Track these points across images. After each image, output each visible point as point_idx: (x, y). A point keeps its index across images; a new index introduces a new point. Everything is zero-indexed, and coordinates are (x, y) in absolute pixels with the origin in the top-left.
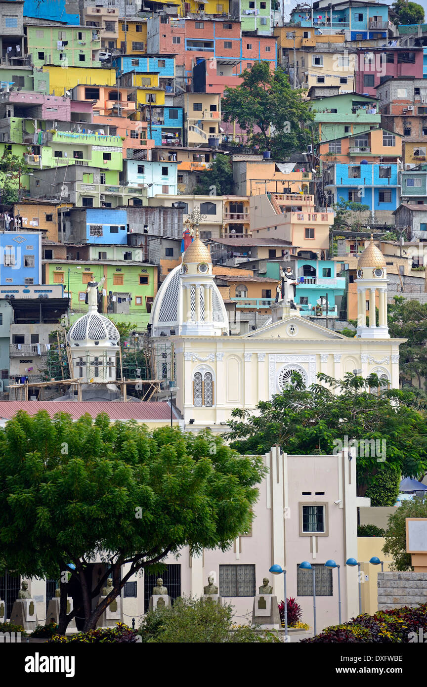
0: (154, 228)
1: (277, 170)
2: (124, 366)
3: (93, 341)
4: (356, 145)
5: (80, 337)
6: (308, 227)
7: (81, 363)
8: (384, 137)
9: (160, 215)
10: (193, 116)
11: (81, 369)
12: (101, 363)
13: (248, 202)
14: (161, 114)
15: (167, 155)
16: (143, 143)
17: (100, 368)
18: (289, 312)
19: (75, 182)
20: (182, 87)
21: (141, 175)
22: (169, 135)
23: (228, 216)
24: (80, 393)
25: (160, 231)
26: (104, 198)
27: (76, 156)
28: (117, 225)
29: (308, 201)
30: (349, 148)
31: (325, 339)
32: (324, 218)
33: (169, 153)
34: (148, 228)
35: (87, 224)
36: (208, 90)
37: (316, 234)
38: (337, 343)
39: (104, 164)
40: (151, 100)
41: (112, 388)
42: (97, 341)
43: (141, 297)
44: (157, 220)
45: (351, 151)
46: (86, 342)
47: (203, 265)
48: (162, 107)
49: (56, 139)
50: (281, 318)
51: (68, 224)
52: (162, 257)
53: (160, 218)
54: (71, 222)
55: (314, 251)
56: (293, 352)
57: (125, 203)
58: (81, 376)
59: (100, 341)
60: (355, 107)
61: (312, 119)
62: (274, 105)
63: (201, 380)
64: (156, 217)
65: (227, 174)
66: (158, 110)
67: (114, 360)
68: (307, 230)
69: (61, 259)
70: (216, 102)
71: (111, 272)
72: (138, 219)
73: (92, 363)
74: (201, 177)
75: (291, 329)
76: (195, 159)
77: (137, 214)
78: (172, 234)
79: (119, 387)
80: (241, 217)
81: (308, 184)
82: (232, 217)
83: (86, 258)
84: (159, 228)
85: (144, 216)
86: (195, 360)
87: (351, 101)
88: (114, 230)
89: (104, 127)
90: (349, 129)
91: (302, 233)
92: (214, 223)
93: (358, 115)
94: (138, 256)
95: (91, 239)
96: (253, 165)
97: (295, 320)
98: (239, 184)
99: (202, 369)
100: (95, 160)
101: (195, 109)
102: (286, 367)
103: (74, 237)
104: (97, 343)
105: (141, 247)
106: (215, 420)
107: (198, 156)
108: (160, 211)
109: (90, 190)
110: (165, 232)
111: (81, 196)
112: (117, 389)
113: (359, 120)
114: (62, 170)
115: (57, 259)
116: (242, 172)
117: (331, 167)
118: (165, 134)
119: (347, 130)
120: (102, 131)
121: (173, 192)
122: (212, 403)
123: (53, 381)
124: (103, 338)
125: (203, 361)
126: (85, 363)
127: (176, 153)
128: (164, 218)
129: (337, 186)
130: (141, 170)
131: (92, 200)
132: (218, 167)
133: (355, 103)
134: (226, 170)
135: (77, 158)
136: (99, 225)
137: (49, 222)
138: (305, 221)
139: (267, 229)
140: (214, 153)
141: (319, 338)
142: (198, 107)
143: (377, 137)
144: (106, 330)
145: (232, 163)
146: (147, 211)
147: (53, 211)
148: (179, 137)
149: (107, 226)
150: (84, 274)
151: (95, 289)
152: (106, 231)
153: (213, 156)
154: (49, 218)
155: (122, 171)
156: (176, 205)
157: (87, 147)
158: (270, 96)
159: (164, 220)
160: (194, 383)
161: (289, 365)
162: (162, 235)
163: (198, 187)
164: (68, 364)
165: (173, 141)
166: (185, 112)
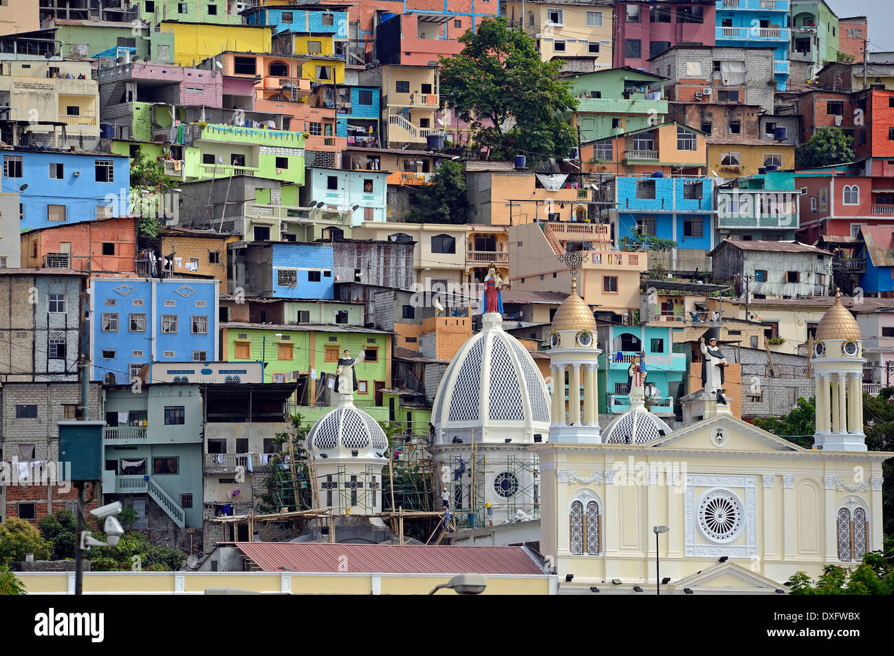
0: (371, 273)
1: (539, 185)
2: (395, 489)
3: (350, 450)
4: (636, 148)
5: (328, 443)
6: (607, 274)
7: (330, 484)
8: (679, 136)
9: (379, 254)
10: (397, 101)
11: (330, 494)
12: (360, 485)
13: (505, 236)
14: (347, 97)
15: (366, 160)
16: (328, 142)
17: (360, 492)
18: (715, 409)
19: (243, 202)
20: (359, 55)
21: (332, 192)
22: (360, 129)
23: (473, 256)
24: (332, 531)
25: (378, 278)
26: (286, 227)
27: (235, 161)
28: (318, 270)
29: (601, 235)
30: (625, 152)
31: (770, 451)
32: (634, 261)
33: (369, 157)
34: (361, 274)
35: (274, 267)
36: (404, 60)
37: (620, 286)
38: (787, 458)
39: (277, 174)
40: (323, 75)
41: (377, 523)
42: (355, 449)
43: (366, 382)
44: (374, 262)
45: (628, 156)
46: (338, 452)
47: (584, 334)
48: (349, 87)
49: (207, 135)
50: (701, 418)
51: (241, 266)
52: (397, 320)
53: (379, 259)
54: (246, 263)
55: (618, 312)
56: (721, 471)
57: (317, 235)
58: (330, 504)
59: (359, 450)
60: (628, 89)
61: (574, 107)
62: (515, 85)
63: (582, 512)
64: (373, 256)
65: (460, 190)
66: (342, 92)
67: (379, 479)
68: (606, 279)
69: (241, 321)
70: (430, 78)
71: (321, 343)
72: (346, 260)
73: (347, 485)
74: (418, 195)
75: (718, 435)
76: (407, 168)
77: (345, 253)
78: (397, 283)
79: (387, 523)
80: (493, 257)
81: (586, 207)
82: (478, 257)
83: (279, 321)
84: (378, 273)
85: (356, 255)
86: (573, 481)
87: (622, 79)
88: (314, 276)
89: (274, 117)
90: (619, 123)
91: (600, 285)
92: (454, 266)
93: (633, 102)
94: (355, 317)
95: (279, 292)
96: (502, 178)
97: (724, 421)
98: (478, 207)
99: (584, 496)
100: (265, 167)
101: (398, 91)
102: (709, 494)
103: (251, 287)
104: (355, 454)
105: (358, 304)
106: (604, 575)
107: (412, 163)
108: (379, 248)
109: (265, 214)
110: (386, 279)
111: (252, 223)
112: (384, 525)
113: (635, 110)
114: (220, 184)
115: (235, 321)
116: (482, 187)
117: (610, 180)
118: (353, 128)
119: (615, 124)
120: (272, 124)
121: (380, 217)
122: (598, 549)
123: (285, 512)
124: (364, 445)
125: (584, 484)
126: (335, 485)
127: (379, 158)
128: (385, 258)
129: (620, 210)
130: (332, 184)
131: (268, 229)
132: (445, 178)
133: (627, 83)
134: (459, 184)
135: (236, 165)
136: (292, 268)
137: (214, 265)
138: (605, 265)
139: (539, 277)
140: (436, 159)
141: (762, 450)
142: (403, 87)
143: (668, 136)
144: (369, 433)
145: (465, 173)
146: (359, 247)
147: (220, 247)
148: (374, 134)
149: (303, 271)
150: (281, 345)
151: (349, 369)
152: (302, 279)
153: (434, 163)
154: (213, 258)
155: (304, 185)
156: (394, 239)
157: (251, 148)
158: (508, 72)
159: (385, 262)
160: (571, 517)
161: (715, 491)
162: (381, 285)
163: (413, 212)
164: (309, 485)
165: (365, 139)
166: (384, 95)
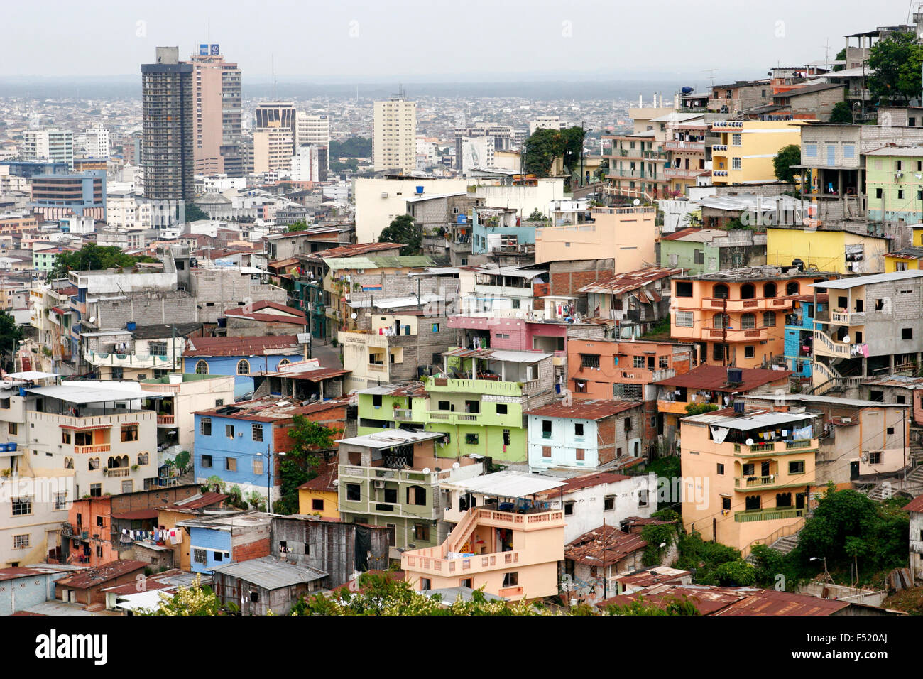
0: (317, 548)
9: (324, 532)
25: (324, 552)
44: (319, 538)
53: (324, 536)
64: (318, 534)
72: (297, 536)
77: (296, 529)
84: (323, 548)
85: (305, 532)
108: (324, 526)
128: (328, 535)
146: (308, 525)
159: (329, 539)
